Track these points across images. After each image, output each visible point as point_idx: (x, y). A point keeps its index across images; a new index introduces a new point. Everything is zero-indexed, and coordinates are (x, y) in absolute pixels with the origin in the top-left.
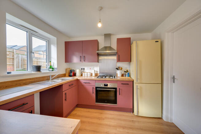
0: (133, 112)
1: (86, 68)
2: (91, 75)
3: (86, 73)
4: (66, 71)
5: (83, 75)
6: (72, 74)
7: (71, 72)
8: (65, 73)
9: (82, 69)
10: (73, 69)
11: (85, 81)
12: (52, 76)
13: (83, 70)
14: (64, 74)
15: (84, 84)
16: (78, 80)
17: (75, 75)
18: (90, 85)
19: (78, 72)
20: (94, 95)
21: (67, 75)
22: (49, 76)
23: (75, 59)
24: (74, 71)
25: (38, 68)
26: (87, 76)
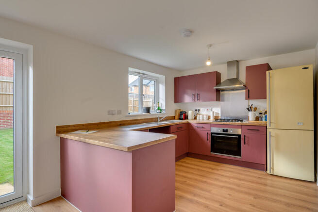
0: (267, 170)
1: (201, 109)
2: (209, 118)
3: (201, 116)
4: (175, 113)
5: (198, 118)
6: (183, 116)
7: (182, 114)
8: (174, 115)
9: (196, 110)
10: (184, 110)
11: (198, 125)
12: (160, 118)
13: (197, 112)
14: (173, 117)
15: (196, 129)
16: (189, 124)
17: (186, 117)
18: (204, 129)
19: (190, 114)
20: (209, 143)
21: (177, 117)
22: (158, 118)
23: (187, 99)
24: (186, 113)
25: (148, 110)
26: (203, 119)
